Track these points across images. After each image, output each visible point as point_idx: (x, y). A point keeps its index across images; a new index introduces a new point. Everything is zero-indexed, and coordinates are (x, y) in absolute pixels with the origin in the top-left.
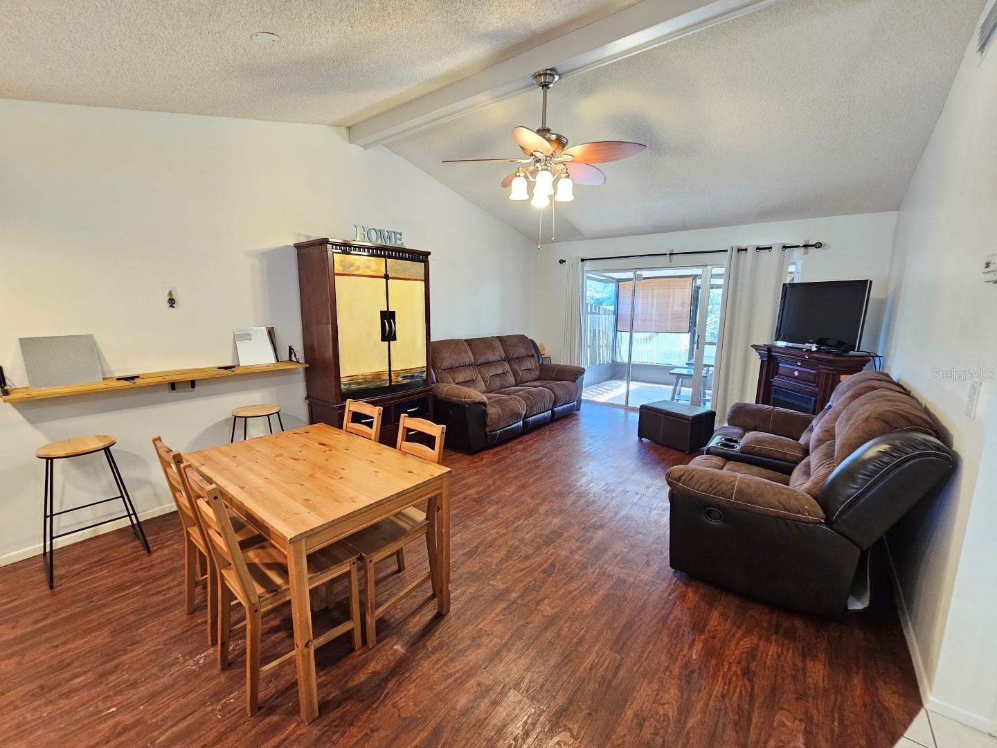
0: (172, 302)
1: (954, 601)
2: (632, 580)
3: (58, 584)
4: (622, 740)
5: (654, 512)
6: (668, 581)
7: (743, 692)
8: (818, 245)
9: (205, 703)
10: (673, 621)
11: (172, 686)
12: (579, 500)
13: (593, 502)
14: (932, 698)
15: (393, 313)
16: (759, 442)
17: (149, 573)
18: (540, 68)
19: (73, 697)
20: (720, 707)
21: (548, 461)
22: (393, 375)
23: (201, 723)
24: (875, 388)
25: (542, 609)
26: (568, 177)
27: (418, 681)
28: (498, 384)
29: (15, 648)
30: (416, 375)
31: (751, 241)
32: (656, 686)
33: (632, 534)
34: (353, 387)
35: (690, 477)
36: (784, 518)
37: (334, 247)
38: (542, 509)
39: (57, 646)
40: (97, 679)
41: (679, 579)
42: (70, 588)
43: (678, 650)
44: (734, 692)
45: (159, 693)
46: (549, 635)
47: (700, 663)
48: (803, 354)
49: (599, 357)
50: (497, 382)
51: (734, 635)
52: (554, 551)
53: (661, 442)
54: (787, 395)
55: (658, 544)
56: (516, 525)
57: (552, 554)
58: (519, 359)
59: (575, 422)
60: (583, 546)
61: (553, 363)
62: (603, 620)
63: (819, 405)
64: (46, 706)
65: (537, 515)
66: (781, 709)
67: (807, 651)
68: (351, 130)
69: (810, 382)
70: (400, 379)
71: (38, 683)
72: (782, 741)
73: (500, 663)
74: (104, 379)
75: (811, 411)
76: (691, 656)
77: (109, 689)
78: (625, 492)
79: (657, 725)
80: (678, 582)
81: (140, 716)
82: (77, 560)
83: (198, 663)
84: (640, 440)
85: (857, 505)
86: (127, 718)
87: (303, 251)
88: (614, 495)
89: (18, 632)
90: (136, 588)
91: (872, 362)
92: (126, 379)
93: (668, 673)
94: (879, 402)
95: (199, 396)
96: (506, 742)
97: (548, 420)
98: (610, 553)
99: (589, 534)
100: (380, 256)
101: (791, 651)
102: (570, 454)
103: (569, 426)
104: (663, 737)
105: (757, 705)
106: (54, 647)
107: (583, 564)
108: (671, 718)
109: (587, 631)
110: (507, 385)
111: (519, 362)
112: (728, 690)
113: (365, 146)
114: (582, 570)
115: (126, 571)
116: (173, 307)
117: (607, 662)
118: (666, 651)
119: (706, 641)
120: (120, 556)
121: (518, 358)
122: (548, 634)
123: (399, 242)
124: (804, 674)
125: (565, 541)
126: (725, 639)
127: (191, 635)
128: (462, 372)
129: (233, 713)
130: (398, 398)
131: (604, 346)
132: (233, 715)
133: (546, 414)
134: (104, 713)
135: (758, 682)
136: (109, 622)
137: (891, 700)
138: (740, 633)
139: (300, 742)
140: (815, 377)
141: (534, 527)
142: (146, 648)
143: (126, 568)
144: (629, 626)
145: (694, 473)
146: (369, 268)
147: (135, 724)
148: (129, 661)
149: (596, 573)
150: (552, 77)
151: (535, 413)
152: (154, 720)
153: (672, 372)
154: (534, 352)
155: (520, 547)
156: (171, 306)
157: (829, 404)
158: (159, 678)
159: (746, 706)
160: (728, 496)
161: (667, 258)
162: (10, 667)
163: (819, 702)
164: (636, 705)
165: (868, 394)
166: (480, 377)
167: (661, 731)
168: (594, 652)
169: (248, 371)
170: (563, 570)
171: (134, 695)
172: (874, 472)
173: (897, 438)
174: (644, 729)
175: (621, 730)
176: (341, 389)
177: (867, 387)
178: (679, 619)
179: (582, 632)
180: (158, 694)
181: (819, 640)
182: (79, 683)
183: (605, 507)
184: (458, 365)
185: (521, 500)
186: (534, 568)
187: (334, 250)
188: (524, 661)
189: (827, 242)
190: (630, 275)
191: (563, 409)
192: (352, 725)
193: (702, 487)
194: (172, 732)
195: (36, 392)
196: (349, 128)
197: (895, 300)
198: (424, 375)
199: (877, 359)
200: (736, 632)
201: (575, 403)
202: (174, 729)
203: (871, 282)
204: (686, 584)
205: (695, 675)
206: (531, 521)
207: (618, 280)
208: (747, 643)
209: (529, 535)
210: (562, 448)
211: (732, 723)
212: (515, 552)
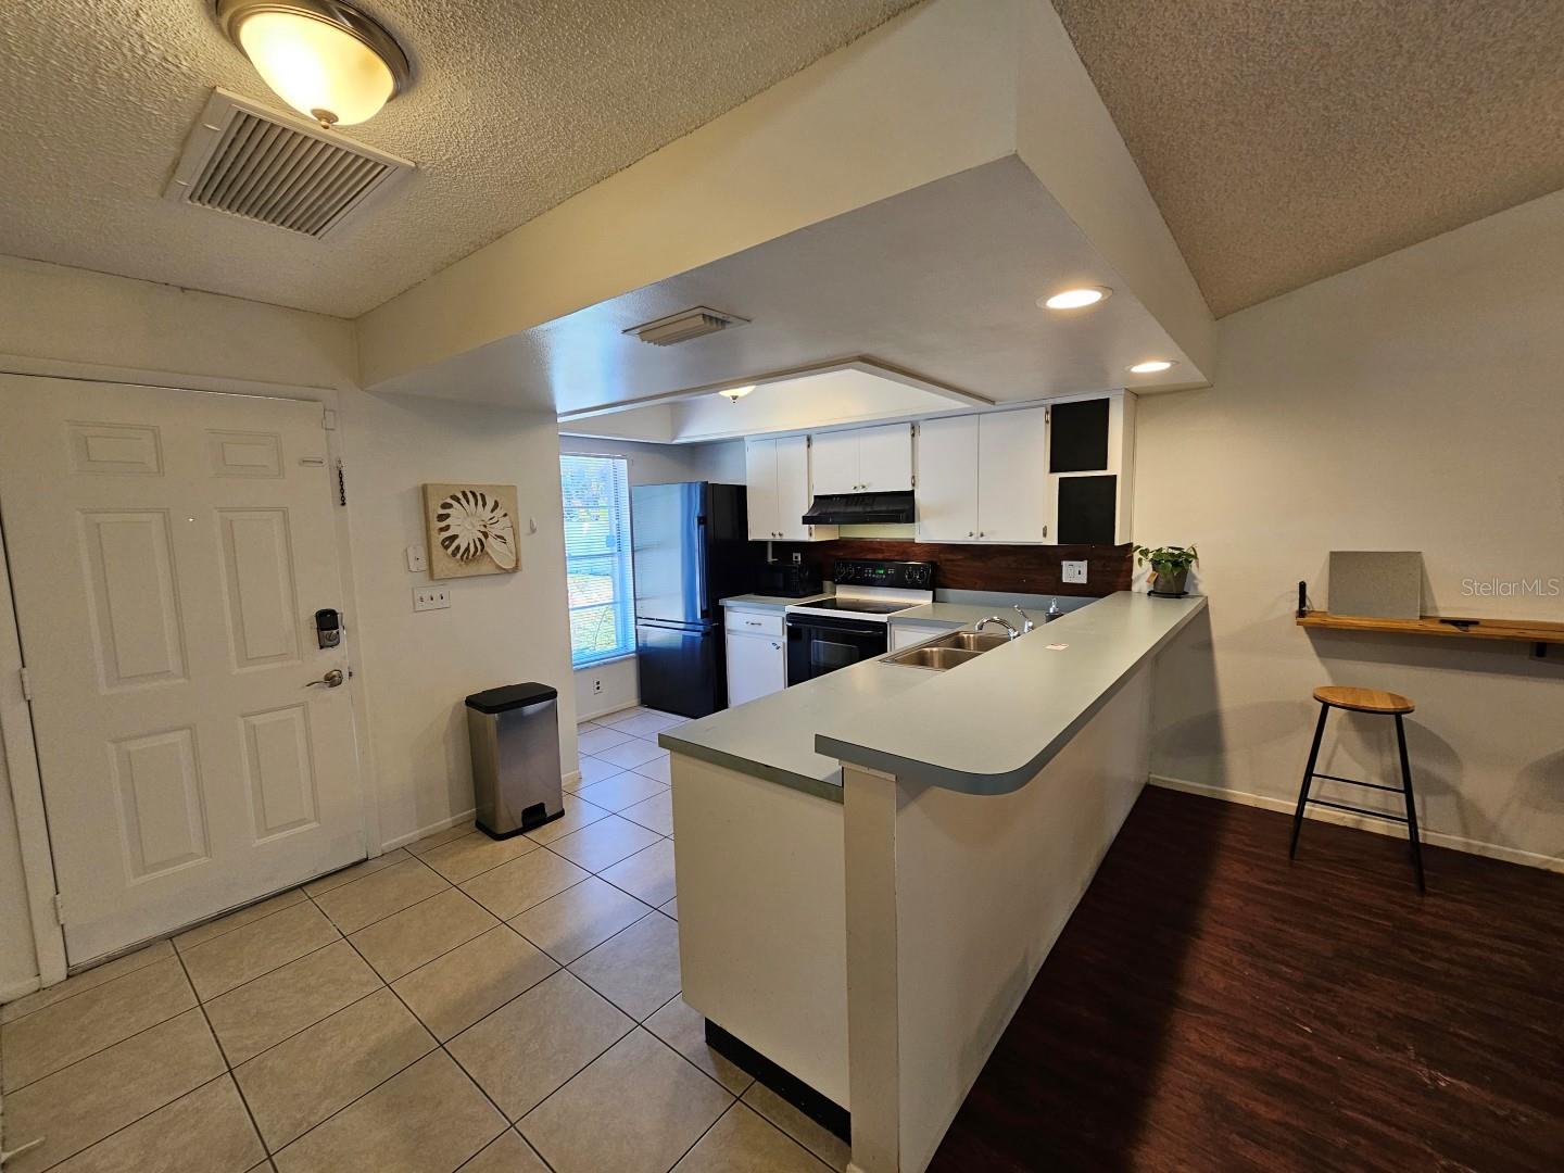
3: (1297, 857)
9: (1424, 1137)
11: (1387, 1072)
17: (1410, 917)
19: (1275, 980)
29: (1243, 893)
39: (1277, 919)
40: (1304, 985)
45: (1367, 1065)
64: (1250, 966)
71: (1252, 940)
74: (1422, 618)
77: (1312, 1006)
81: (1335, 1065)
83: (1436, 1081)
89: (1251, 880)
90: (1386, 923)
92: (1455, 622)
106: (1274, 917)
115: (1380, 893)
127: (1442, 1039)
134: (1298, 1024)
136: (1337, 937)
142: (1370, 999)
143: (1383, 890)
147: (1325, 1067)
148: (1344, 997)
152: (1350, 1086)
158: (1372, 1047)
171: (1337, 1037)
180: (1364, 1064)
182: (1286, 973)
195: (1332, 620)
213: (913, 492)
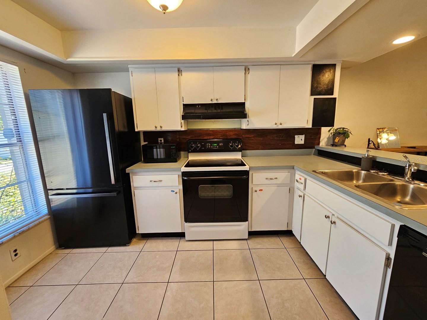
213: (245, 102)
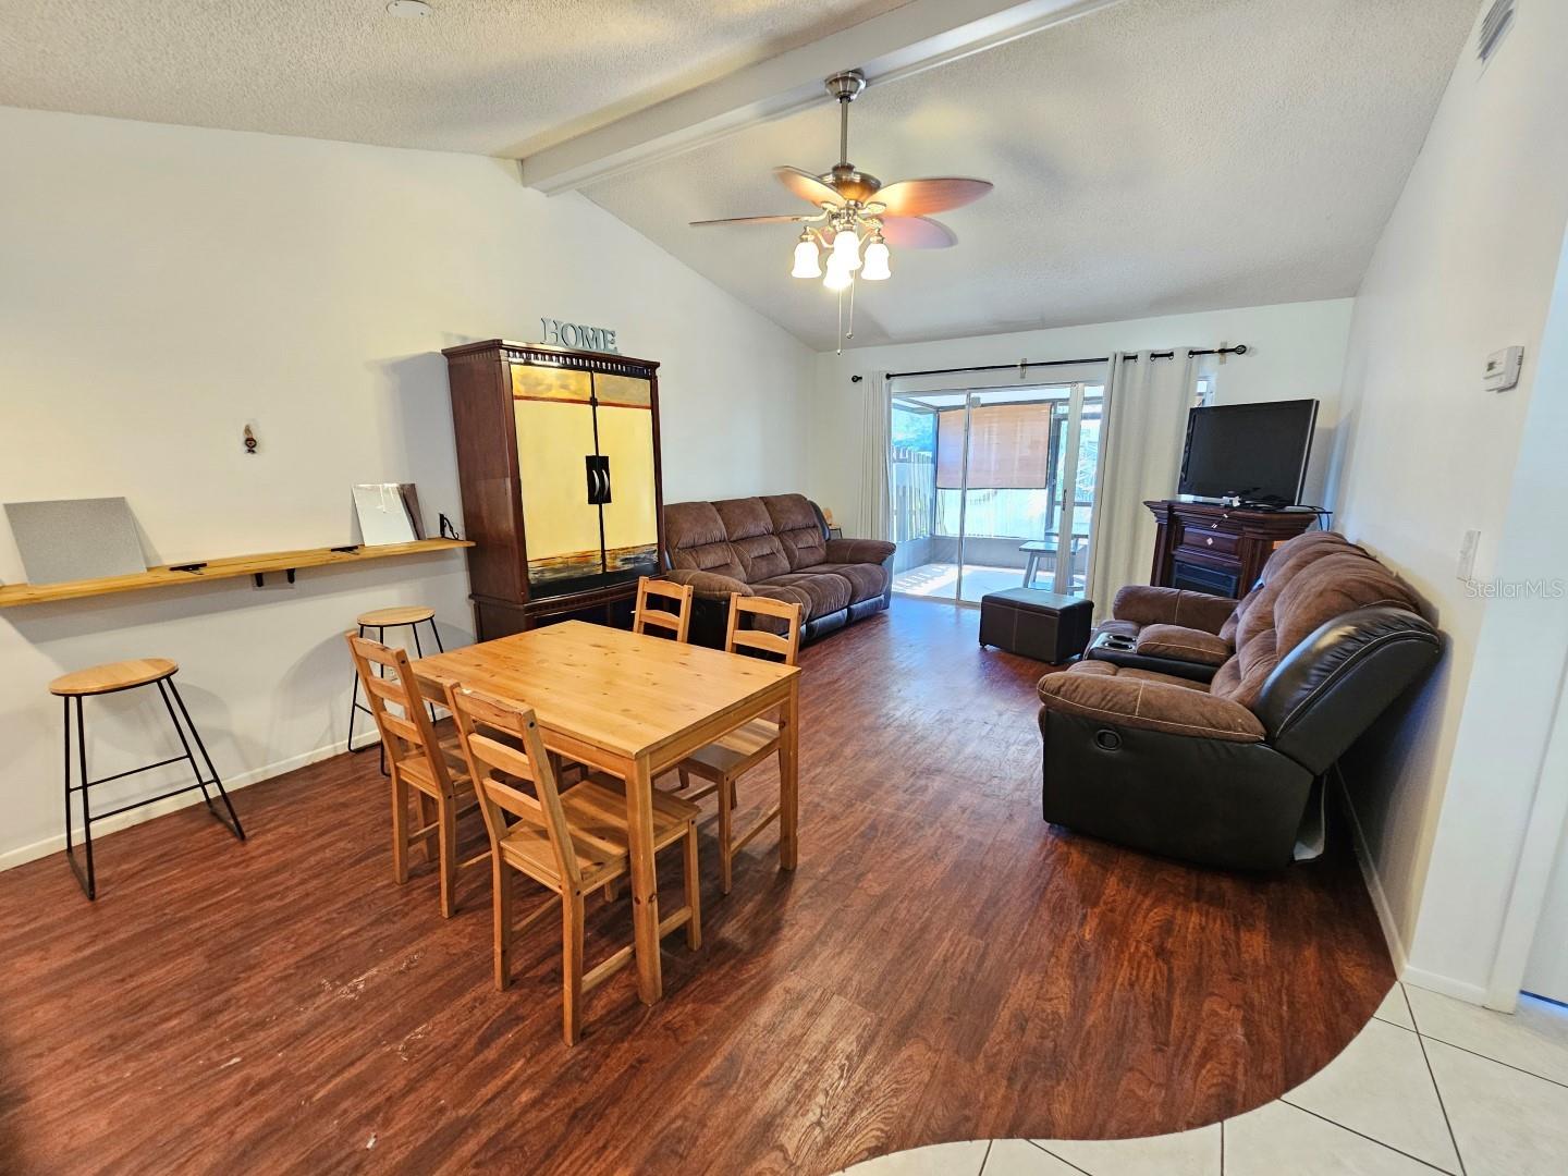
0: (251, 444)
1: (1440, 833)
2: (990, 841)
3: (102, 893)
4: (997, 1047)
5: (1013, 748)
6: (1042, 840)
7: (1158, 977)
8: (1241, 350)
9: (379, 1042)
10: (1053, 892)
11: (322, 1023)
12: (902, 735)
13: (923, 738)
14: (1409, 967)
15: (606, 459)
16: (1164, 637)
17: (249, 870)
18: (839, 68)
19: (166, 1048)
20: (1129, 999)
21: (848, 683)
22: (607, 556)
23: (378, 1069)
24: (1328, 553)
25: (865, 886)
26: (881, 242)
27: (695, 993)
28: (764, 570)
29: (54, 987)
30: (643, 556)
31: (1142, 344)
32: (1038, 977)
33: (984, 780)
34: (548, 576)
35: (1073, 687)
36: (1207, 738)
37: (511, 353)
38: (848, 751)
39: (123, 980)
40: (199, 1021)
41: (1057, 836)
42: (124, 897)
43: (1064, 929)
44: (1147, 977)
45: (305, 1034)
46: (880, 920)
47: (1096, 945)
48: (1220, 512)
49: (911, 530)
50: (764, 567)
51: (1139, 905)
52: (874, 807)
53: (1014, 649)
54: (1196, 573)
55: (1022, 791)
56: (812, 774)
57: (871, 812)
58: (795, 532)
59: (883, 626)
60: (915, 800)
61: (844, 537)
62: (956, 896)
63: (1245, 583)
64: (126, 1063)
65: (841, 759)
66: (1212, 994)
67: (1240, 919)
68: (526, 165)
69: (1230, 553)
70: (619, 563)
71: (106, 1032)
72: (1214, 1035)
73: (814, 962)
74: (149, 569)
75: (1231, 595)
76: (1084, 935)
77: (223, 1034)
78: (967, 722)
79: (1045, 1025)
80: (1057, 841)
81: (283, 1065)
82: (126, 856)
83: (356, 990)
84: (983, 649)
85: (1310, 713)
86: (262, 1071)
87: (459, 361)
88: (954, 725)
89: (56, 963)
90: (234, 891)
91: (1317, 520)
92: (185, 568)
93: (1053, 960)
94: (1336, 569)
95: (302, 595)
96: (837, 1062)
97: (844, 622)
98: (954, 807)
99: (922, 782)
100: (583, 368)
101: (1219, 922)
102: (881, 671)
103: (874, 632)
104: (1054, 1040)
105: (1178, 991)
106: (118, 981)
107: (918, 824)
108: (1063, 1016)
109: (933, 913)
110: (779, 571)
111: (796, 536)
112: (1137, 976)
113: (548, 192)
114: (917, 831)
115: (210, 868)
116: (253, 452)
117: (967, 950)
118: (1047, 932)
119: (1103, 914)
120: (195, 848)
121: (792, 530)
122: (877, 919)
123: (611, 347)
124: (1238, 948)
125: (887, 792)
126: (1127, 912)
127: (337, 951)
128: (709, 553)
129: (425, 1052)
130: (617, 593)
131: (918, 512)
132: (425, 1056)
133: (839, 613)
134: (222, 1067)
135: (1176, 963)
136: (200, 942)
137: (1356, 975)
138: (1148, 902)
139: (534, 1083)
140: (1236, 545)
141: (839, 776)
142: (267, 973)
143: (211, 863)
144: (993, 901)
145: (1079, 681)
146: (564, 387)
147: (274, 1079)
148: (245, 993)
149: (937, 834)
150: (854, 83)
151: (824, 612)
152: (305, 1070)
153: (1023, 547)
154: (816, 520)
155: (822, 804)
156: (249, 451)
157: (1260, 582)
158: (298, 1013)
159: (1163, 995)
160: (1129, 711)
161: (1018, 371)
162: (51, 1015)
163: (1261, 983)
164: (1013, 1004)
165: (1320, 560)
166: (737, 560)
167: (1051, 1033)
168: (947, 940)
169: (379, 554)
170: (889, 833)
171: (262, 1038)
172: (1335, 665)
173: (1365, 616)
174: (1028, 1032)
175: (995, 1036)
176: (528, 580)
177: (1318, 552)
178: (1062, 890)
179: (927, 914)
180: (302, 1035)
181: (1256, 904)
182: (173, 1027)
183: (941, 745)
184: (702, 541)
185: (816, 739)
186: (846, 832)
187: (510, 359)
188: (846, 959)
189: (1253, 346)
190: (960, 399)
191: (865, 607)
192: (608, 1057)
193: (1092, 700)
194: (336, 1085)
195: (42, 591)
196: (522, 161)
197: (1349, 429)
198: (655, 557)
199: (1324, 516)
200: (1143, 901)
201: (882, 597)
202: (338, 1080)
203: (1318, 402)
204: (1069, 843)
205: (1091, 960)
206: (833, 767)
207: (938, 410)
208: (1157, 915)
209: (834, 787)
210: (868, 663)
211: (1147, 1015)
212: (817, 811)
